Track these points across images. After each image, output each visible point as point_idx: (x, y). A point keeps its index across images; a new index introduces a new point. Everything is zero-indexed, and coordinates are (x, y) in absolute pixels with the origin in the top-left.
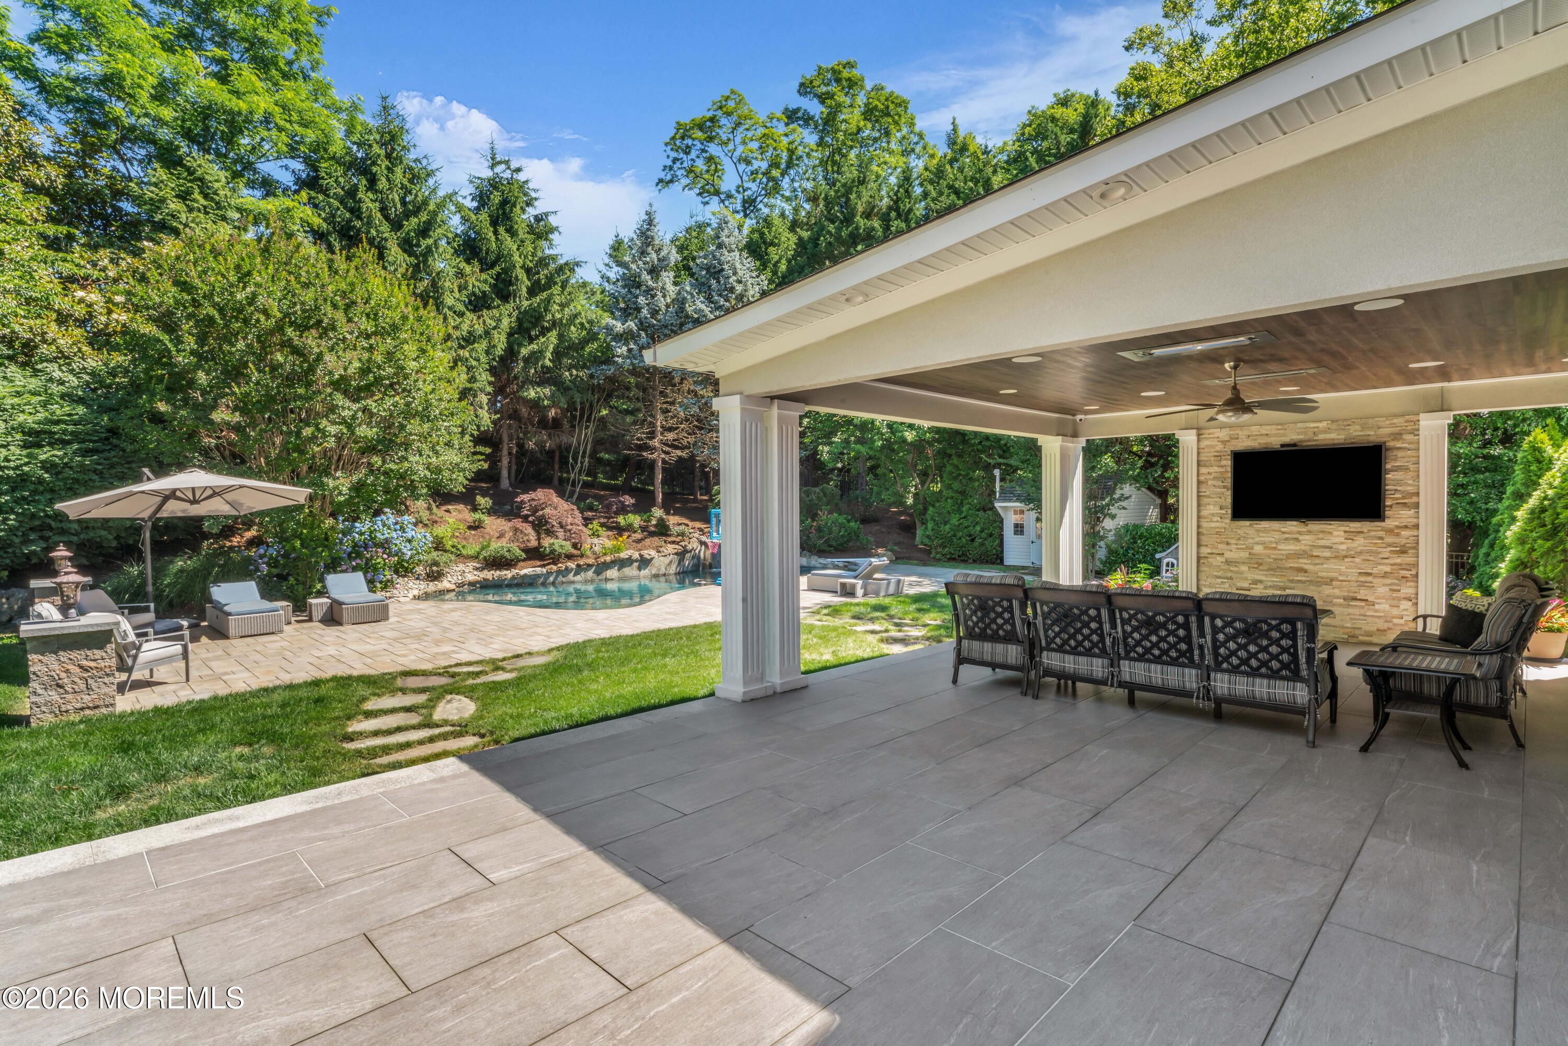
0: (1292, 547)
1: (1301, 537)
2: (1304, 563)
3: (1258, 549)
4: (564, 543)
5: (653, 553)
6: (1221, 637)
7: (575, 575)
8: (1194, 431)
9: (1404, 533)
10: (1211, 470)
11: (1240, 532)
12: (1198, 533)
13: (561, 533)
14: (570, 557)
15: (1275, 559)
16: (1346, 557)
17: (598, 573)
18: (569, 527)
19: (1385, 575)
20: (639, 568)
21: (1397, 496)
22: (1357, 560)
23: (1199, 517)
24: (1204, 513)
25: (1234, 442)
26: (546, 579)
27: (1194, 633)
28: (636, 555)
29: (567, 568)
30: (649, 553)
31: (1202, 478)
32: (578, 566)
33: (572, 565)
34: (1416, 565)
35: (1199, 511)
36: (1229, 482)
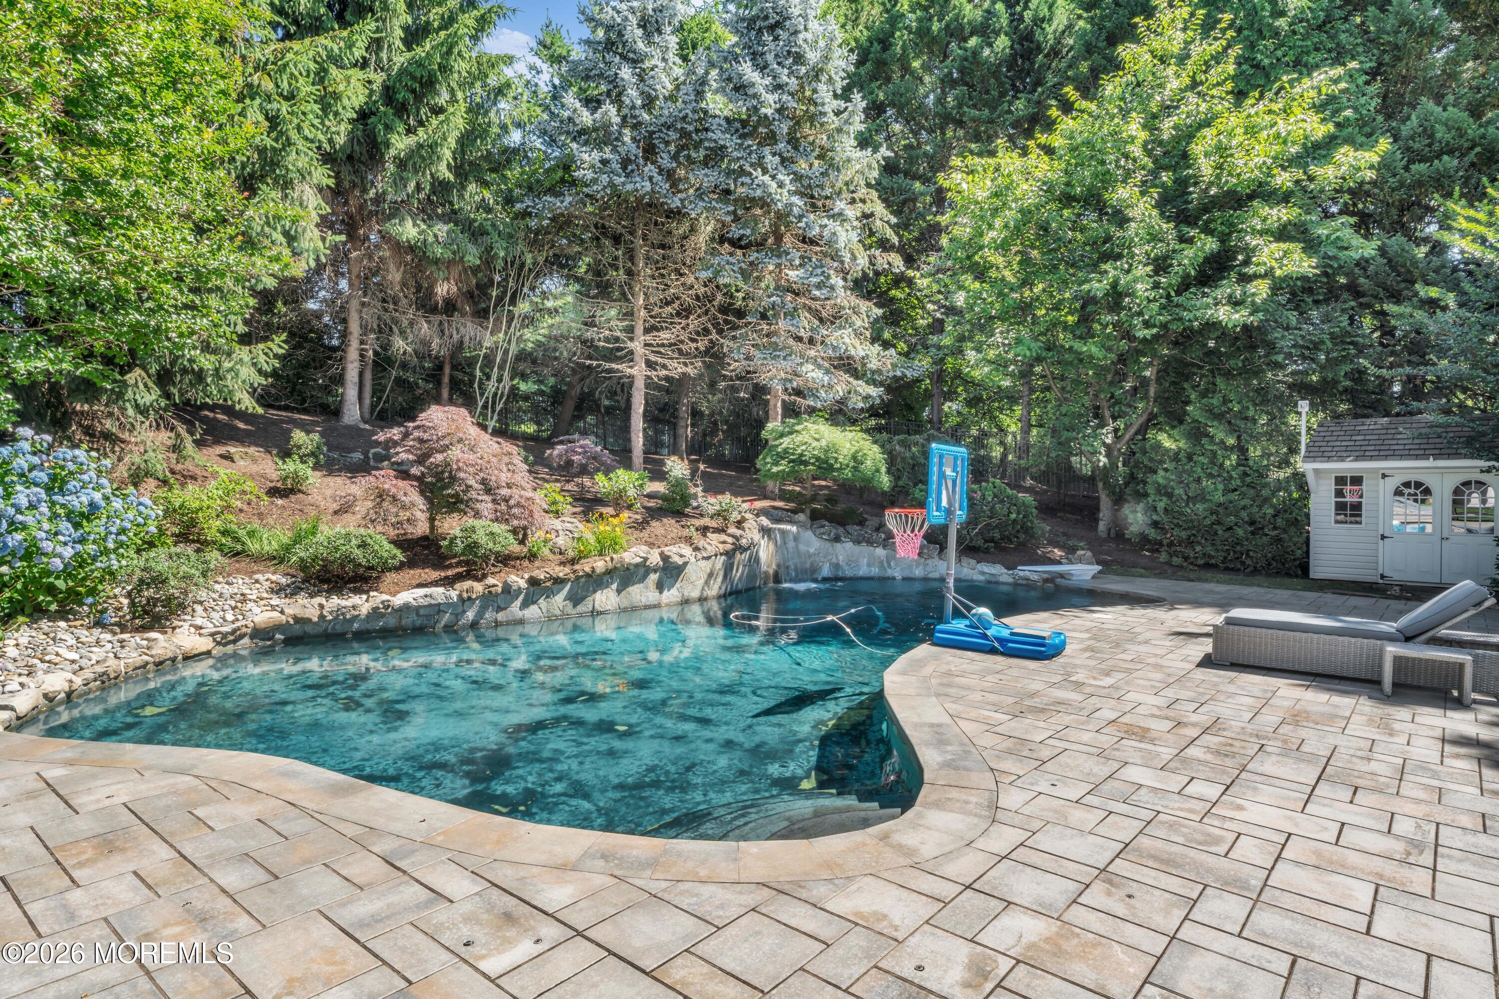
4: (497, 528)
5: (687, 551)
7: (525, 605)
13: (486, 506)
14: (506, 560)
17: (575, 599)
18: (504, 492)
20: (660, 587)
26: (457, 616)
28: (655, 559)
29: (507, 589)
30: (679, 552)
32: (533, 582)
33: (519, 581)
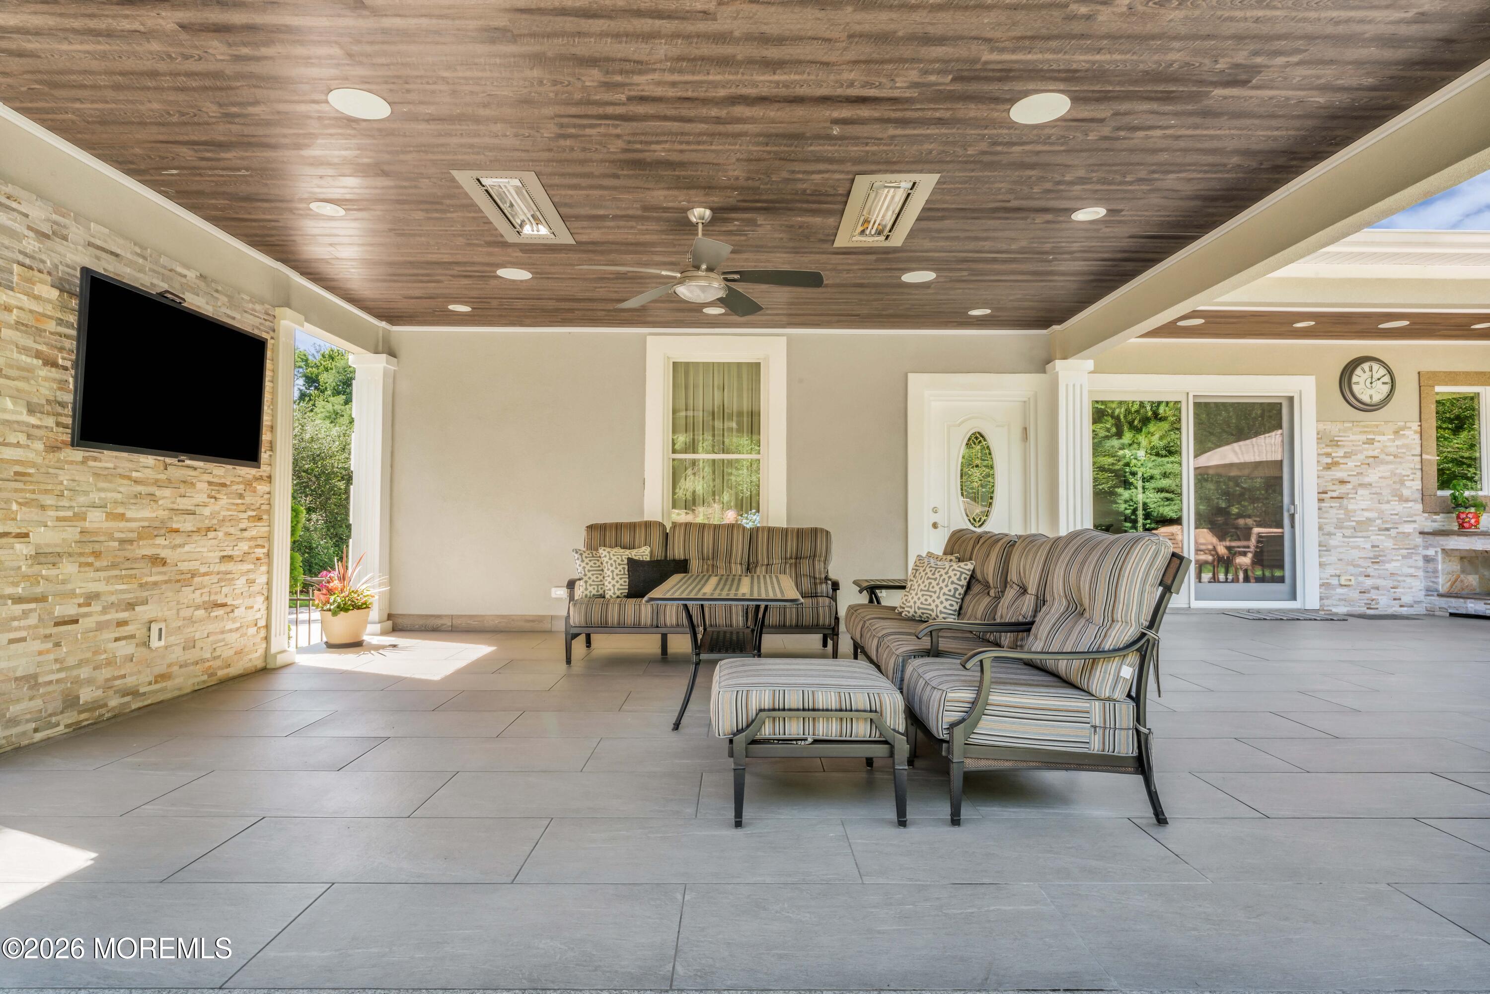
0: (143, 513)
1: (158, 493)
2: (160, 546)
15: (122, 541)
16: (208, 529)
19: (244, 557)
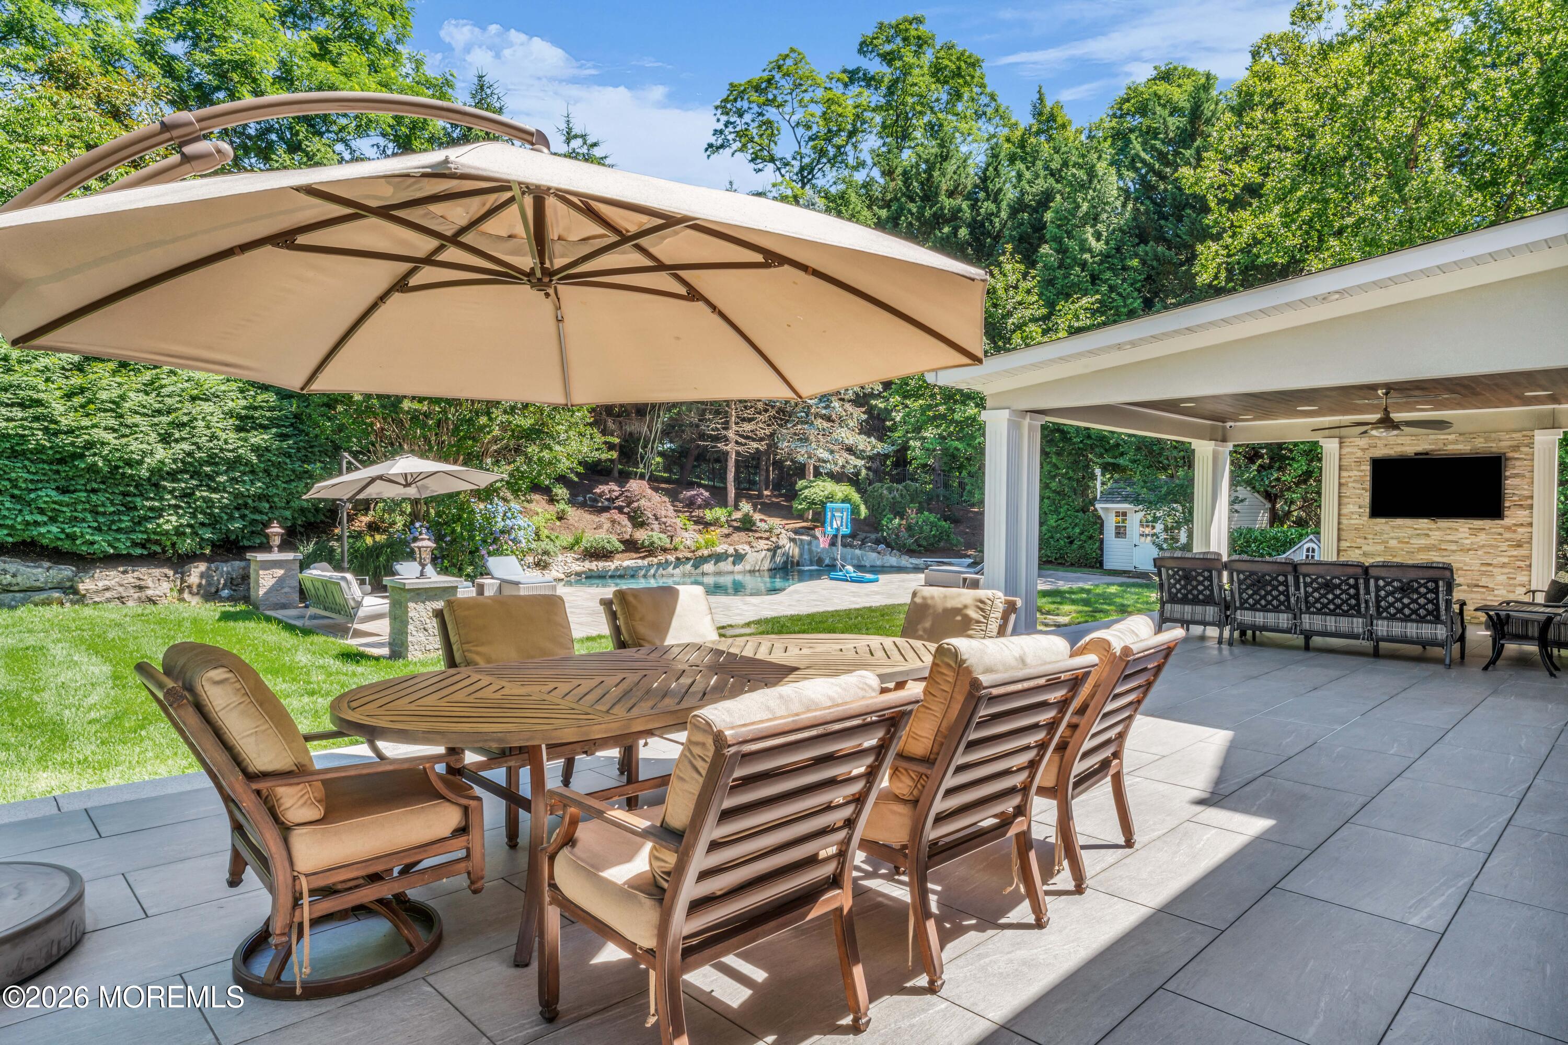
0: (1423, 541)
1: (1431, 533)
2: (1433, 555)
3: (1393, 543)
4: (662, 535)
5: (747, 548)
6: (1383, 593)
7: (674, 568)
8: (1337, 440)
9: (1520, 530)
10: (1351, 474)
11: (1377, 528)
12: (1339, 529)
13: (656, 526)
14: (665, 550)
15: (1408, 552)
16: (1470, 550)
17: (696, 567)
18: (664, 520)
19: (1504, 565)
20: (734, 563)
21: (1515, 498)
22: (1479, 553)
23: (1339, 515)
24: (1344, 511)
25: (1372, 450)
26: (647, 571)
27: (1362, 591)
28: (731, 550)
29: (667, 561)
30: (743, 548)
31: (1343, 481)
32: (678, 559)
33: (671, 558)
34: (1530, 557)
35: (1339, 510)
36: (1368, 485)
